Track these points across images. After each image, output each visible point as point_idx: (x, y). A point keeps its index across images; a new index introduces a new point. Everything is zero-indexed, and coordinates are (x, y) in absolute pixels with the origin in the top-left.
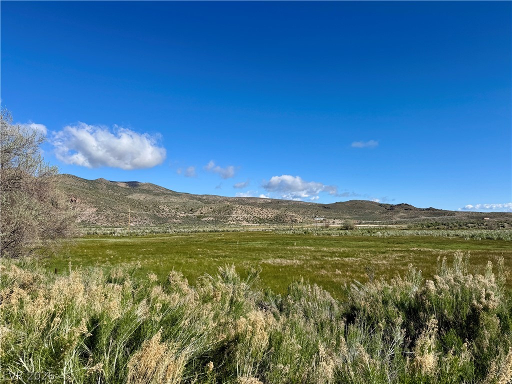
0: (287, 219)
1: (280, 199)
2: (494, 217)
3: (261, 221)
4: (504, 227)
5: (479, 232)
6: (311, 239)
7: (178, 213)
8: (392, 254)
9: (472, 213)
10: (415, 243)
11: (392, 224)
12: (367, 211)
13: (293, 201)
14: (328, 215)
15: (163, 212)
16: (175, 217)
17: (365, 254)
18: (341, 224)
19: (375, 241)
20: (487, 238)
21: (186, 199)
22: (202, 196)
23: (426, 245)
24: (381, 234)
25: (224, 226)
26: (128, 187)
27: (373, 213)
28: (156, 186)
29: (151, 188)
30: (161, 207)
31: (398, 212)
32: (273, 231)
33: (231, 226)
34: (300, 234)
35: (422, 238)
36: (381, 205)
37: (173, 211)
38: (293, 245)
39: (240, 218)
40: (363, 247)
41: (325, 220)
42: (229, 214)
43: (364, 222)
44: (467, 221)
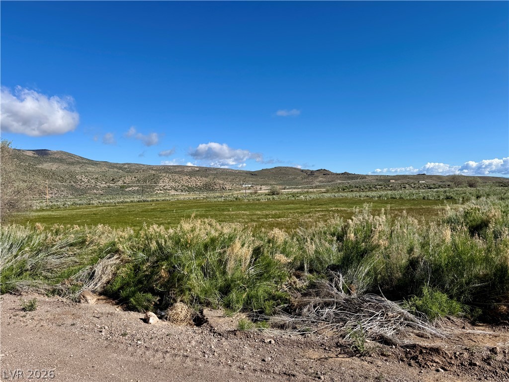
0: (216, 187)
1: (208, 166)
2: (398, 179)
3: (190, 189)
4: (405, 188)
5: (386, 193)
6: (243, 204)
7: (98, 184)
8: (315, 214)
9: (381, 176)
10: (333, 204)
11: (312, 188)
12: (290, 177)
13: (221, 169)
14: (255, 181)
15: (81, 183)
16: (95, 188)
17: (293, 215)
18: (268, 190)
19: (299, 204)
20: (391, 198)
21: (105, 169)
22: (122, 164)
23: (343, 205)
24: (303, 198)
25: (151, 196)
26: (36, 156)
27: (296, 178)
28: (70, 154)
29: (64, 157)
30: (79, 177)
31: (318, 177)
32: (204, 198)
33: (159, 195)
34: (231, 201)
35: (339, 200)
36: (302, 171)
37: (93, 181)
38: (229, 211)
39: (168, 187)
40: (291, 209)
41: (253, 187)
42: (156, 183)
43: (288, 187)
44: (376, 184)
